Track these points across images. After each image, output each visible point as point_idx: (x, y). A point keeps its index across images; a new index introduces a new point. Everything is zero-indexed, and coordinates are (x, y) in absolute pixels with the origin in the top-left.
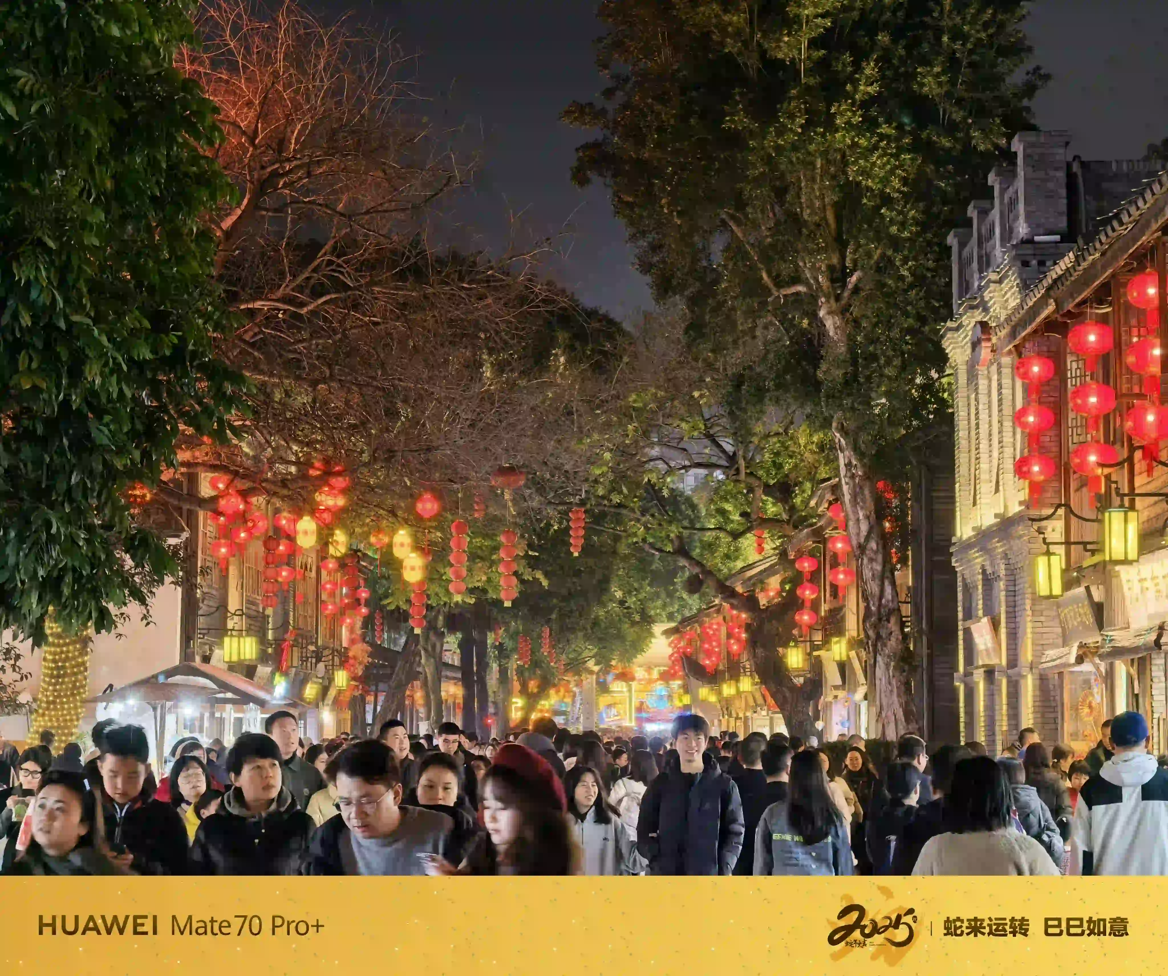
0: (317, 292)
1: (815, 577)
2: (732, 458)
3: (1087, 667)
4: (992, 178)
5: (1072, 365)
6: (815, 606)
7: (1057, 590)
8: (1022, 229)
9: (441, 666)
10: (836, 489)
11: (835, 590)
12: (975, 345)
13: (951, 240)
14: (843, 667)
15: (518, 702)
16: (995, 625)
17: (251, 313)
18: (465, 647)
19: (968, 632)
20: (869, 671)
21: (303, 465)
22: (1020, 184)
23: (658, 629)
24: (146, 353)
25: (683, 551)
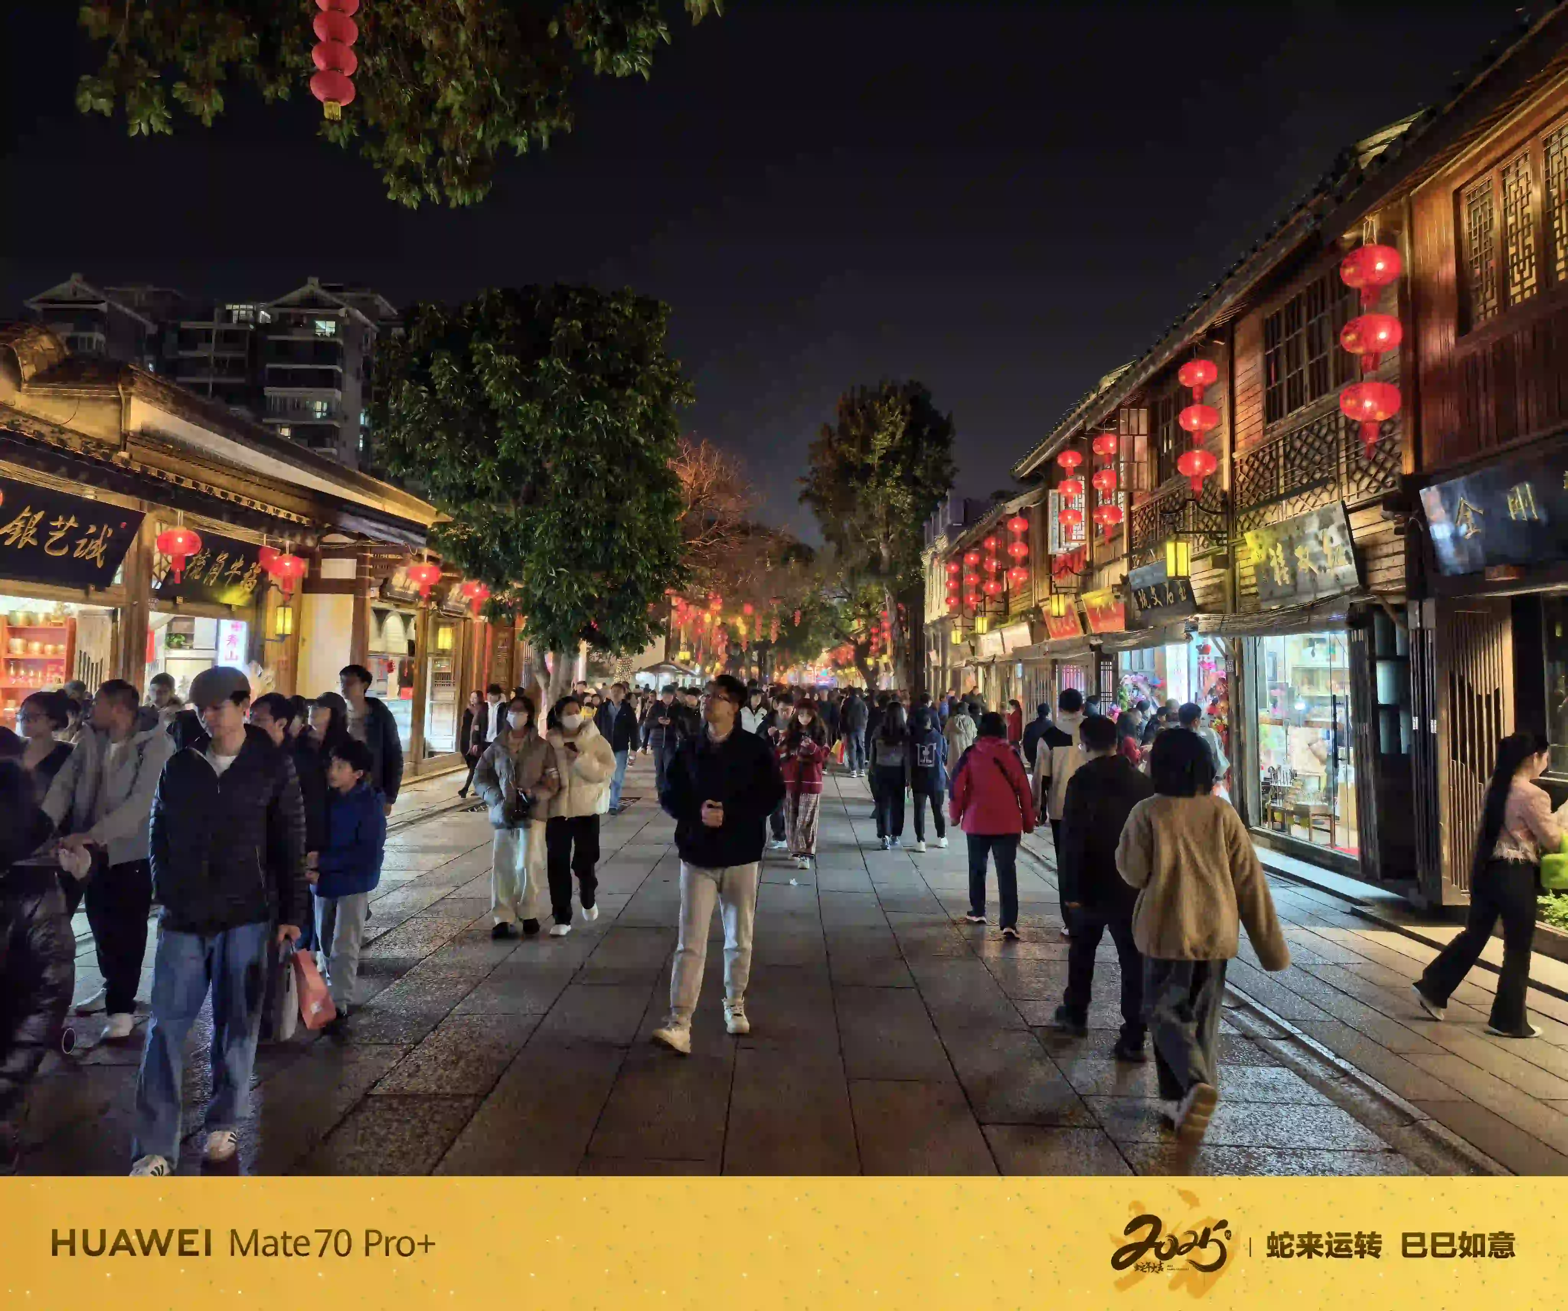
0: (713, 538)
1: (877, 635)
2: (850, 595)
3: (969, 668)
4: (939, 505)
5: (965, 567)
6: (877, 644)
7: (959, 642)
8: (949, 521)
9: (752, 661)
10: (884, 606)
11: (884, 639)
12: (932, 560)
13: (925, 524)
14: (886, 665)
15: (776, 674)
16: (938, 652)
17: (690, 544)
18: (759, 655)
19: (928, 655)
20: (895, 666)
21: (706, 595)
22: (948, 507)
23: (824, 650)
24: (657, 562)
25: (833, 625)
